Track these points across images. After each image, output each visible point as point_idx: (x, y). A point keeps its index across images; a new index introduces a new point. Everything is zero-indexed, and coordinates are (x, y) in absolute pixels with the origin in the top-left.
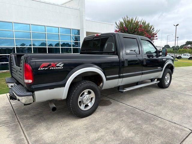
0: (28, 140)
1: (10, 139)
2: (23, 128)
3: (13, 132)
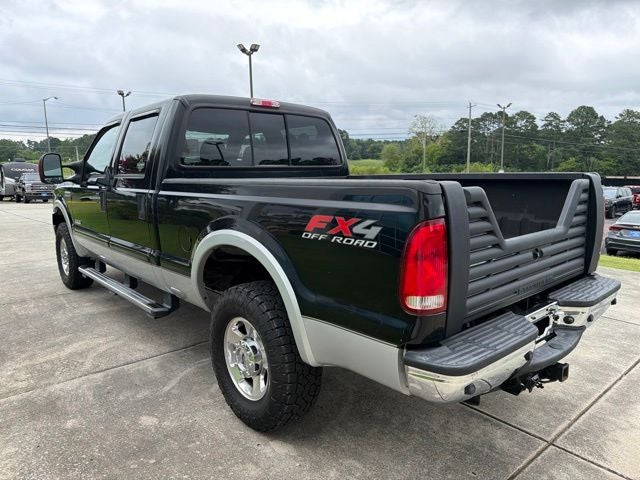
0: (602, 392)
1: (632, 420)
2: (574, 417)
3: (607, 428)
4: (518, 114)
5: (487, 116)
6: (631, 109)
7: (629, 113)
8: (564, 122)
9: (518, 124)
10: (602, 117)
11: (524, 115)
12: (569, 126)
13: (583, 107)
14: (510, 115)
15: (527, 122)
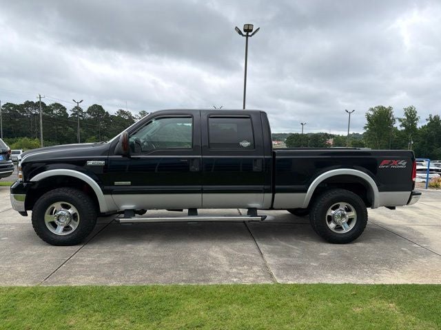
4: (53, 105)
5: (28, 104)
6: (123, 109)
7: (122, 112)
8: (85, 113)
9: (55, 112)
10: (107, 113)
11: (57, 106)
12: (88, 116)
13: (95, 105)
14: (47, 105)
15: (60, 111)
